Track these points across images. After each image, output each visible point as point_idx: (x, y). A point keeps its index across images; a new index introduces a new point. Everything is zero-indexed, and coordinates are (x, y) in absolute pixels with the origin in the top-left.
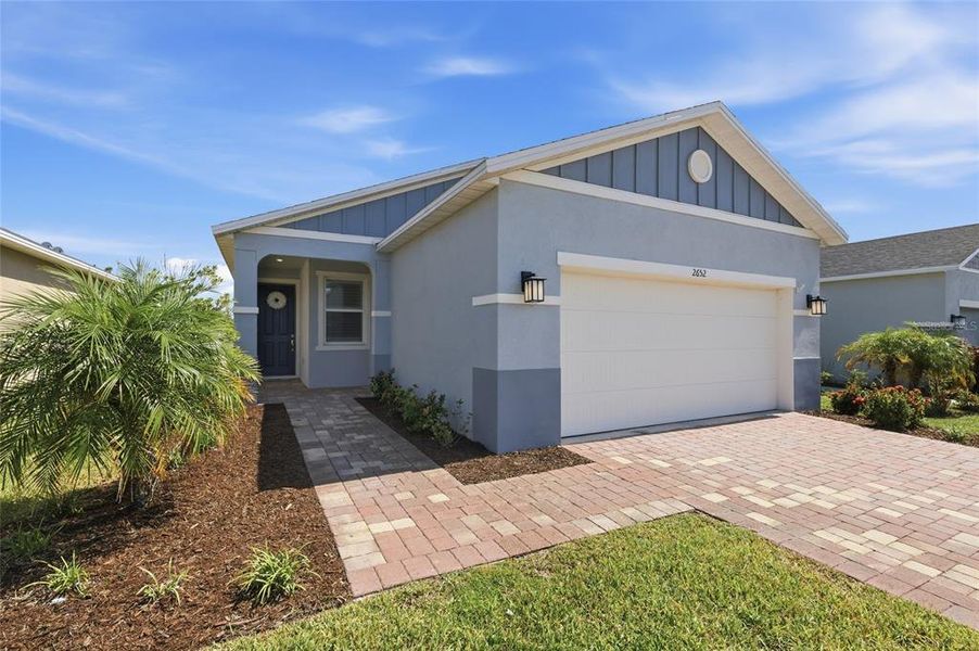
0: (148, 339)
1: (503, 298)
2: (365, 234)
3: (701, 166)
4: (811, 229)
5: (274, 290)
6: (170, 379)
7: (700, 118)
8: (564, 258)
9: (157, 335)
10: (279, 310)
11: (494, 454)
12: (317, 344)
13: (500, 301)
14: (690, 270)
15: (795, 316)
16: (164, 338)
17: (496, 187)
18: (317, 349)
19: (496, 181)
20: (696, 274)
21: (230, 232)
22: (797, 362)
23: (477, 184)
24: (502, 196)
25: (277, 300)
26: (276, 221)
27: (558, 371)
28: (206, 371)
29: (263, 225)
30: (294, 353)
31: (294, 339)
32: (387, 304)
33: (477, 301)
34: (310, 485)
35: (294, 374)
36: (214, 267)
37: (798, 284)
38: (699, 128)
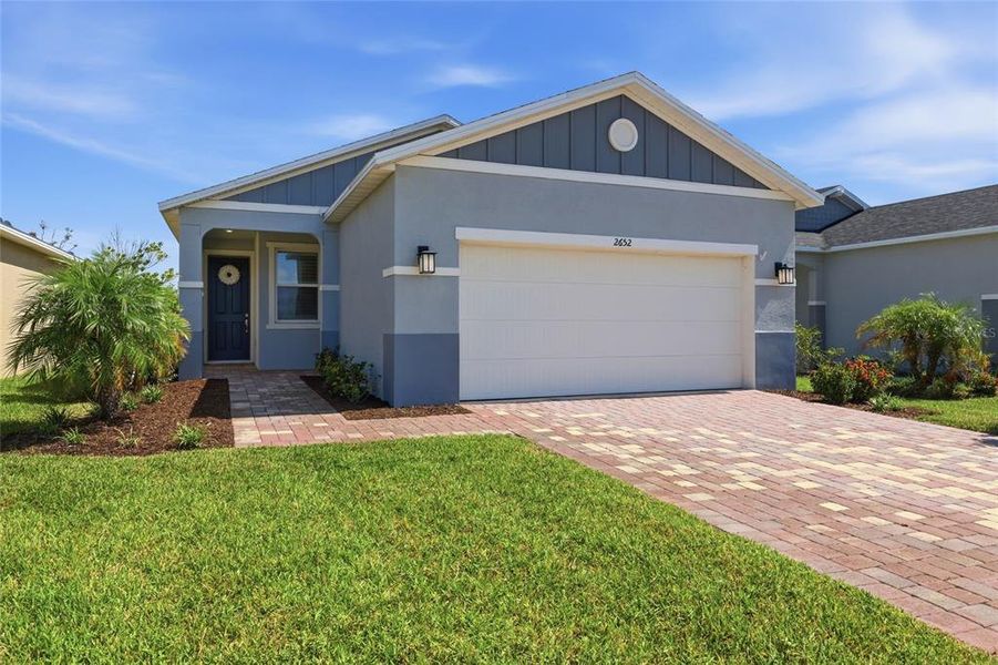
0: (115, 300)
1: (398, 270)
2: (312, 204)
3: (624, 135)
4: (781, 190)
5: (226, 264)
6: (129, 327)
7: (622, 87)
8: (462, 233)
9: (119, 297)
10: (231, 286)
11: (390, 407)
12: (267, 323)
13: (396, 273)
14: (612, 240)
15: (757, 286)
16: (123, 299)
17: (393, 173)
18: (268, 327)
19: (392, 168)
20: (618, 243)
21: (175, 208)
22: (759, 337)
23: (375, 171)
24: (398, 180)
25: (229, 275)
26: (219, 194)
27: (456, 336)
28: (152, 323)
29: (207, 199)
30: (249, 334)
31: (249, 318)
32: (335, 277)
33: (386, 273)
34: (229, 417)
35: (248, 357)
36: (160, 244)
37: (761, 252)
38: (621, 97)
